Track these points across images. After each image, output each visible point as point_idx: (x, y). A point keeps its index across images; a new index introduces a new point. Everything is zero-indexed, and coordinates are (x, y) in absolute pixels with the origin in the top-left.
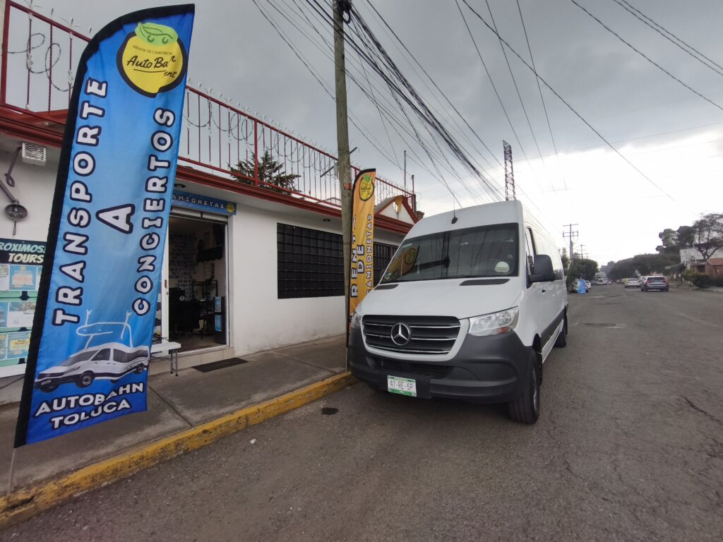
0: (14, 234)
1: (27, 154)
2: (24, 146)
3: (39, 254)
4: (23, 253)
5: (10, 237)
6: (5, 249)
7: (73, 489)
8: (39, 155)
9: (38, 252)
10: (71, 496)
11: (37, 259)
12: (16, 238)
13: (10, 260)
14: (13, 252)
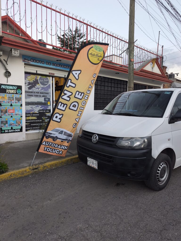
0: (7, 83)
1: (14, 53)
2: (13, 49)
3: (14, 90)
4: (10, 89)
5: (6, 83)
6: (5, 88)
7: (46, 167)
8: (17, 53)
9: (14, 89)
10: (46, 169)
11: (14, 92)
12: (8, 84)
13: (7, 92)
14: (8, 89)
